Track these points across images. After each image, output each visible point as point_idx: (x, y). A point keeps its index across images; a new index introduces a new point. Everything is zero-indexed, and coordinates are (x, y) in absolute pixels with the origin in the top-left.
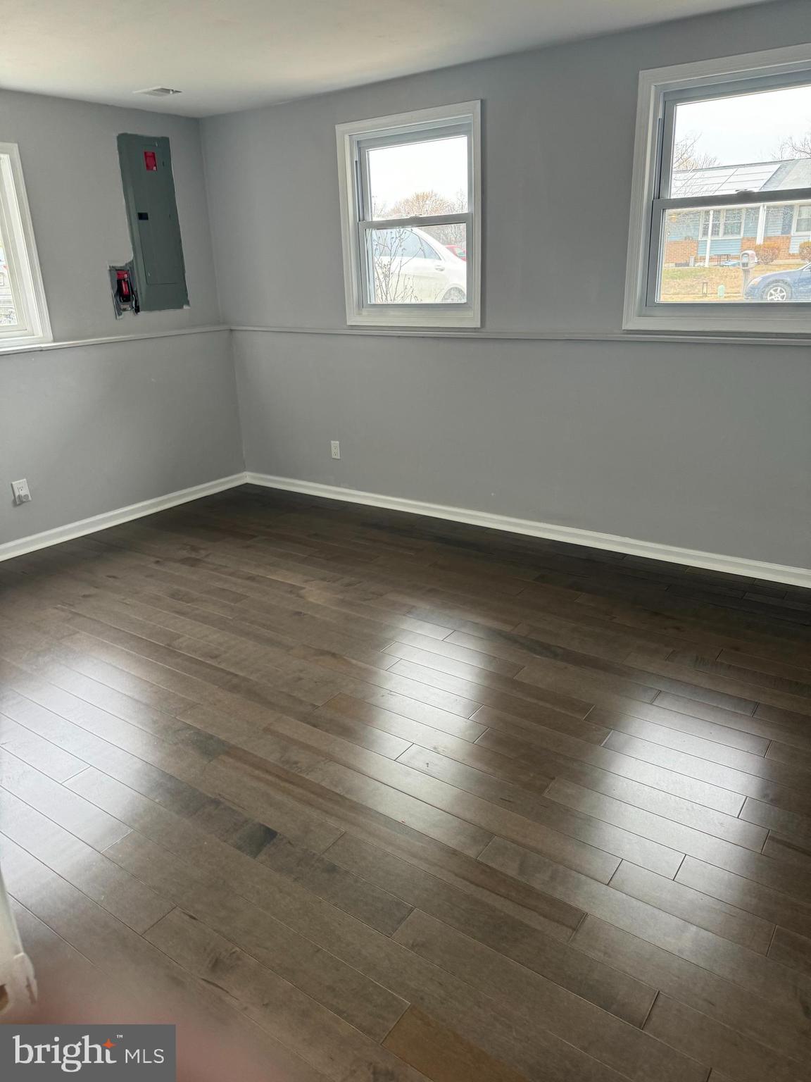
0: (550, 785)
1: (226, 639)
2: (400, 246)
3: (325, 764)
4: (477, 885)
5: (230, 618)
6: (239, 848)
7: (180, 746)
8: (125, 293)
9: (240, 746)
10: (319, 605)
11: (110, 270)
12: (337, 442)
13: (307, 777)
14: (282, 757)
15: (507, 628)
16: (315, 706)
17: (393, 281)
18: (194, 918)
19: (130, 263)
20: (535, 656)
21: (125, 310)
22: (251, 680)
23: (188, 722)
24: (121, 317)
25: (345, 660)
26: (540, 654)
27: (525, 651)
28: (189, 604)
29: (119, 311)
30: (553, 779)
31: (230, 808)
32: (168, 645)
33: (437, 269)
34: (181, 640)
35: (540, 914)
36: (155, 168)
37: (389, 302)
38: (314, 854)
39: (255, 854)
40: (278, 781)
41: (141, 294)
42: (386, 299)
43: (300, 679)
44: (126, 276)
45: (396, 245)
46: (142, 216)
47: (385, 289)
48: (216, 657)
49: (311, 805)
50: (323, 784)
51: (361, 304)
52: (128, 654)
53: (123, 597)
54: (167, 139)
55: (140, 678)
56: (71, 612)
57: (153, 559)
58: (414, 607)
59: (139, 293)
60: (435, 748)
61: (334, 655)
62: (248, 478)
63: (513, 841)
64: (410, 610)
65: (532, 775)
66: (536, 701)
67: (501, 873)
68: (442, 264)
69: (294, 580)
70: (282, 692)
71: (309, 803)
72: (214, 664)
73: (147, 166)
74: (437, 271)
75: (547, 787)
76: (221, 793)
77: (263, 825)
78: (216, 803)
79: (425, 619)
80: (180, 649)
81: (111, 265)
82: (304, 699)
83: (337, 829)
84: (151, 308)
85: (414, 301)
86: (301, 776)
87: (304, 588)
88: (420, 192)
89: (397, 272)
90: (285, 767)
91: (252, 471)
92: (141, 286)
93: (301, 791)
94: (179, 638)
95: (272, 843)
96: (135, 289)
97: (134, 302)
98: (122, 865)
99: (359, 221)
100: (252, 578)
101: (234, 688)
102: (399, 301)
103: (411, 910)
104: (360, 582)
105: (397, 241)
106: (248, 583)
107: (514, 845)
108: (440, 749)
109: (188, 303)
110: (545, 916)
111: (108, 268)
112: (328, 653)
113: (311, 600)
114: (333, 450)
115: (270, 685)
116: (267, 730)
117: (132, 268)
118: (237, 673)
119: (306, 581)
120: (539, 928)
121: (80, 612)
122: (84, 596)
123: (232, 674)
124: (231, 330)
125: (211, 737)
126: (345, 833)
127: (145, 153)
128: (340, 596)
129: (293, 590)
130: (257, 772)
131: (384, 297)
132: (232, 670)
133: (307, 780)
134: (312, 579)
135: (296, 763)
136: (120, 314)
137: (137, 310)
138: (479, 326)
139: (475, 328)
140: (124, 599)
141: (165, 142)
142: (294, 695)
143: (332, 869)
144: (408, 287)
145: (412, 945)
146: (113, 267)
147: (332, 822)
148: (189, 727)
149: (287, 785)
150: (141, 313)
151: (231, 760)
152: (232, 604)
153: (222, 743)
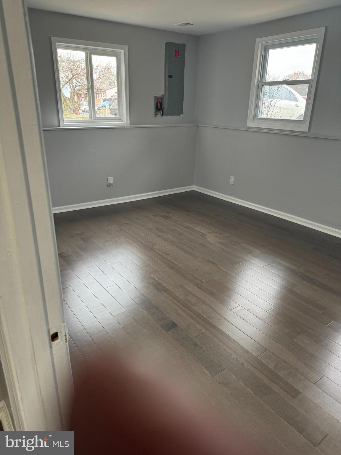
0: (298, 337)
1: (173, 249)
2: (278, 94)
3: (201, 304)
4: (254, 367)
5: (176, 241)
6: (162, 327)
7: (148, 284)
8: (159, 108)
9: (170, 290)
10: (212, 243)
11: (155, 98)
12: (233, 177)
13: (193, 307)
14: (185, 298)
15: (294, 268)
16: (202, 281)
17: (271, 109)
18: (140, 348)
19: (163, 95)
20: (304, 282)
21: (158, 114)
22: (179, 266)
23: (153, 276)
24: (156, 117)
25: (218, 266)
26: (307, 282)
27: (300, 279)
28: (162, 233)
29: (156, 115)
30: (300, 334)
31: (162, 312)
32: (152, 247)
33: (295, 106)
34: (156, 246)
35: (279, 387)
36: (178, 57)
37: (268, 118)
38: (190, 337)
39: (168, 331)
40: (182, 306)
41: (165, 108)
42: (267, 116)
43: (198, 270)
44: (160, 101)
45: (276, 92)
46: (170, 76)
47: (267, 113)
48: (167, 255)
49: (193, 318)
50: (199, 312)
51: (255, 117)
52: (137, 247)
53: (139, 226)
54: (185, 44)
55: (139, 257)
56: (120, 229)
57: (153, 214)
58: (252, 251)
59: (164, 108)
60: (249, 310)
61: (214, 263)
62: (194, 188)
63: (275, 355)
64: (250, 252)
65: (290, 330)
66: (300, 301)
67: (266, 366)
68: (298, 103)
69: (204, 231)
70: (190, 273)
71: (192, 318)
72: (166, 257)
73: (175, 56)
74: (295, 107)
75: (296, 337)
76: (159, 305)
77: (173, 321)
78: (157, 308)
79: (256, 257)
80: (155, 249)
81: (155, 96)
82: (198, 278)
83: (201, 330)
84: (168, 115)
85: (280, 118)
86: (191, 307)
87: (207, 235)
88: (296, 71)
89: (273, 106)
90: (185, 302)
91: (196, 185)
92: (165, 105)
93: (190, 312)
94: (155, 245)
95: (174, 328)
96: (163, 106)
97: (162, 112)
98: (120, 322)
99: (260, 81)
100: (187, 228)
101: (172, 268)
102: (273, 117)
103: (224, 369)
104: (231, 237)
105: (276, 91)
106: (186, 229)
107: (274, 356)
108: (251, 311)
109: (182, 113)
110: (282, 388)
111: (154, 97)
112: (211, 262)
113: (209, 240)
114: (231, 180)
115: (186, 270)
116: (182, 286)
117: (163, 98)
118: (174, 262)
119: (209, 232)
120: (277, 392)
121: (123, 229)
122: (126, 224)
123: (172, 262)
124: (198, 126)
125: (160, 284)
126: (204, 332)
127: (175, 50)
128: (221, 241)
129: (203, 235)
130: (174, 301)
131: (266, 116)
132: (173, 261)
133: (193, 309)
134: (211, 232)
135: (190, 301)
136: (156, 116)
137: (163, 115)
138: (307, 131)
139: (305, 132)
140: (139, 227)
141: (184, 45)
142: (194, 275)
143: (196, 345)
144: (278, 112)
145: (221, 383)
146: (156, 97)
147: (199, 327)
148: (153, 278)
149: (185, 308)
150: (164, 116)
151: (166, 294)
152: (178, 236)
153: (164, 287)
